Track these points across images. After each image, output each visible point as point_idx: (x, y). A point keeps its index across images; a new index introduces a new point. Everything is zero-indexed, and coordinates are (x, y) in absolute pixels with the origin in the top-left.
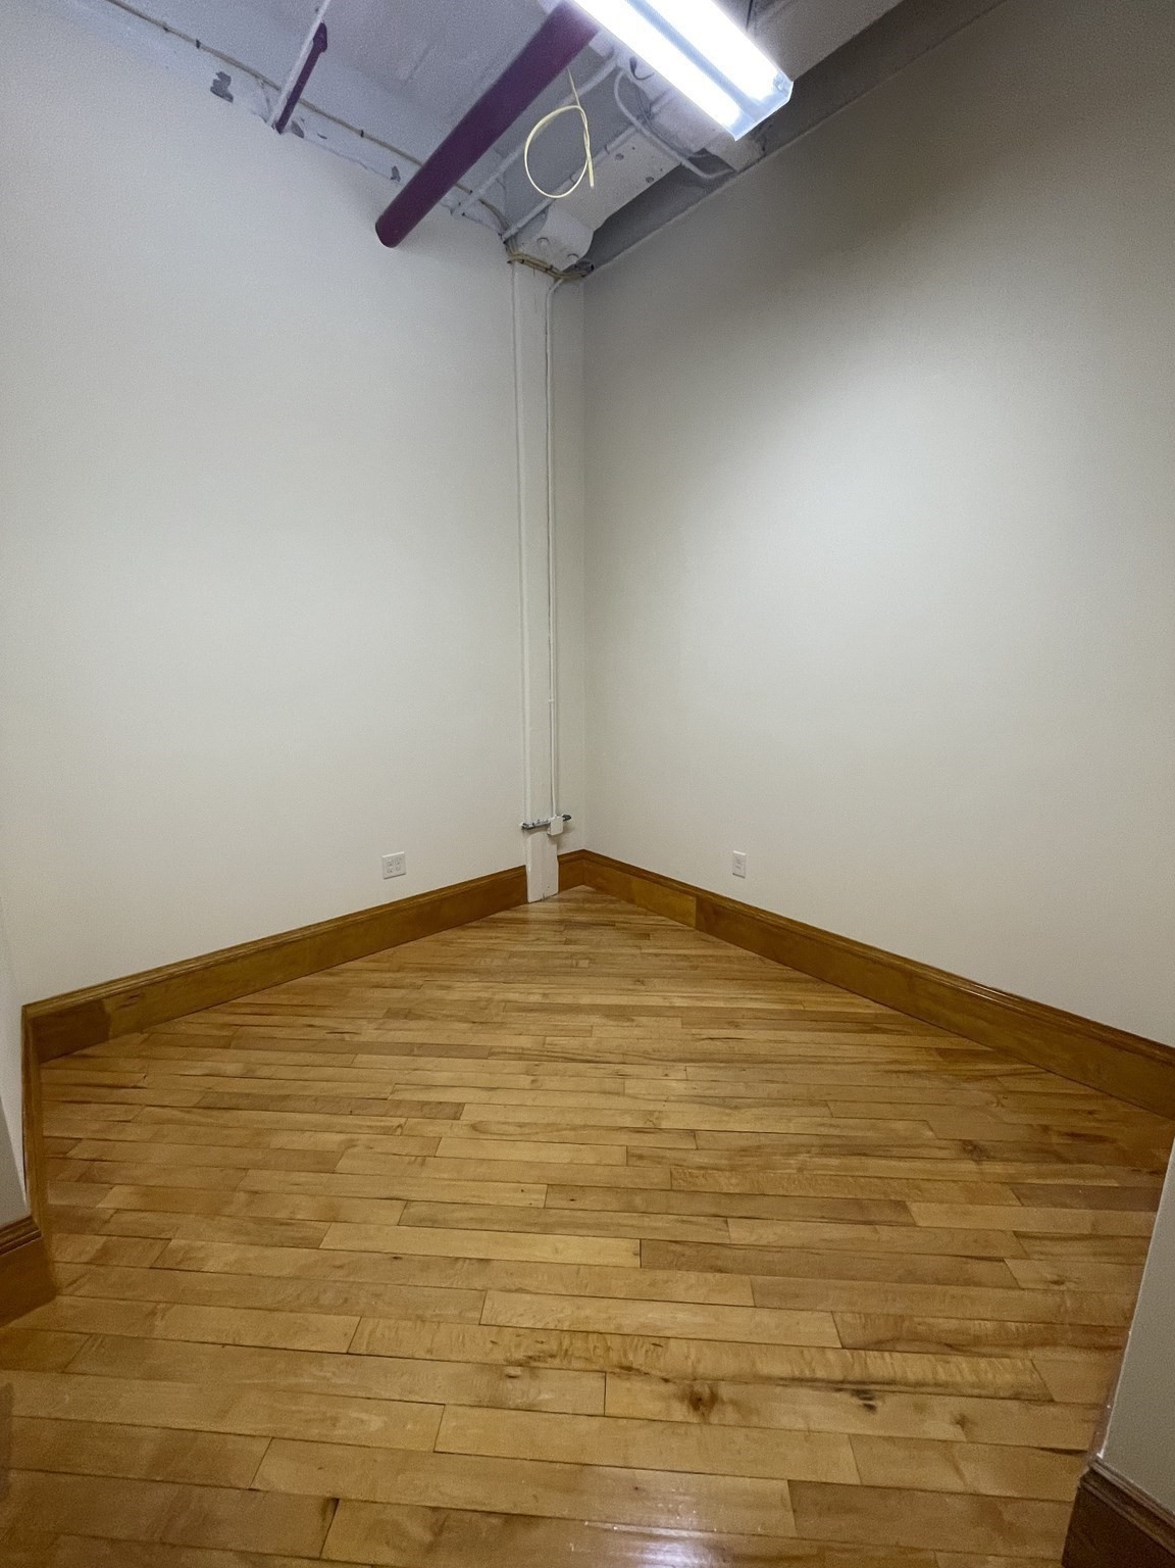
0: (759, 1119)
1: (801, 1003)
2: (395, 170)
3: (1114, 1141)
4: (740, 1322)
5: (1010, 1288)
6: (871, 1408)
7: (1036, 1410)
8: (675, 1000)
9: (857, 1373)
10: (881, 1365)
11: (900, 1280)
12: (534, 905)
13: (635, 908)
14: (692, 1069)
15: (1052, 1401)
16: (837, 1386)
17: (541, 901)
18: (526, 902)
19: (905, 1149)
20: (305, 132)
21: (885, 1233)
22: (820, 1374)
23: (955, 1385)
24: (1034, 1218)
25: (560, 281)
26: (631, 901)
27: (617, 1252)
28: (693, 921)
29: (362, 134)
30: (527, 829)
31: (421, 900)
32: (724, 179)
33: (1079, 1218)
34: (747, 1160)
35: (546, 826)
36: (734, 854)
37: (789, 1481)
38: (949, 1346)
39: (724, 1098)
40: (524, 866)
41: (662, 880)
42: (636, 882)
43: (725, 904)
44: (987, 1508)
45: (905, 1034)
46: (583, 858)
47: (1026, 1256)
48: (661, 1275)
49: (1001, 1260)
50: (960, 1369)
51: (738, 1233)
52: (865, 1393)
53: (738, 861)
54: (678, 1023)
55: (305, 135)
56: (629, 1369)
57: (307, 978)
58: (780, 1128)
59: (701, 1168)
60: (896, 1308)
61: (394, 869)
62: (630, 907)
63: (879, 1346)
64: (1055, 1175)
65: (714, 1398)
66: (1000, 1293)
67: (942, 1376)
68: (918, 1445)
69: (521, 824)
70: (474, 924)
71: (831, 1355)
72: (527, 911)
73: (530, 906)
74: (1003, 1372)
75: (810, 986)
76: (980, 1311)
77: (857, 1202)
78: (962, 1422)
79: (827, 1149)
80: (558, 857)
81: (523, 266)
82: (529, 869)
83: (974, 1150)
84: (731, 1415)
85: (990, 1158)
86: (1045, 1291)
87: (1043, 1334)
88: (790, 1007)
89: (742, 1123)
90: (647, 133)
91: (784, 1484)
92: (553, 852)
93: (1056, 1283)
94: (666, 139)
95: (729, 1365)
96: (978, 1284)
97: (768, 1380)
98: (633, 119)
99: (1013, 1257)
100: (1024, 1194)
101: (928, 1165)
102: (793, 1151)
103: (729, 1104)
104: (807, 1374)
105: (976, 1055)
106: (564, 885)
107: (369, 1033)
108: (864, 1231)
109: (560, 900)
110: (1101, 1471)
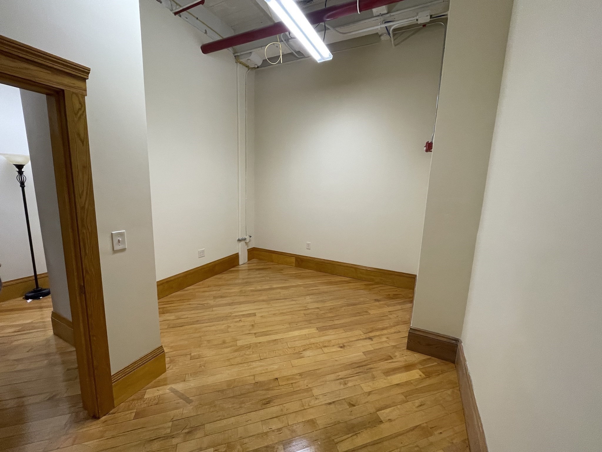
0: (332, 303)
1: (330, 280)
2: (206, 31)
3: (401, 295)
4: (344, 335)
5: (390, 319)
6: (372, 340)
7: (398, 333)
8: (299, 283)
9: (368, 336)
10: (371, 335)
11: (371, 322)
12: (241, 266)
13: (274, 263)
14: (311, 296)
15: (400, 332)
16: (366, 339)
17: (243, 264)
18: (239, 265)
19: (364, 303)
20: (182, 16)
21: (365, 316)
22: (362, 338)
23: (384, 334)
24: (391, 309)
25: (250, 70)
26: (272, 261)
27: (313, 330)
28: (294, 265)
29: (197, 19)
30: (239, 240)
31: (209, 265)
32: (301, 58)
33: (399, 307)
34: (332, 310)
35: (245, 239)
36: (307, 243)
37: (363, 352)
38: (382, 329)
39: (322, 300)
40: (238, 253)
41: (283, 254)
42: (274, 255)
43: (304, 258)
44: (394, 347)
45: (357, 282)
46: (254, 250)
47: (391, 314)
48: (325, 332)
49: (387, 316)
50: (385, 332)
51: (336, 322)
52: (370, 338)
53: (308, 245)
54: (302, 288)
55: (182, 17)
56: (326, 346)
57: (176, 293)
58: (337, 304)
59: (323, 314)
60: (371, 326)
61: (202, 255)
62: (272, 263)
63: (371, 332)
64: (393, 301)
65: (344, 346)
66: (388, 320)
67: (382, 333)
68: (381, 342)
69: (237, 239)
70: (225, 272)
71: (363, 335)
72: (239, 268)
73: (239, 266)
74: (393, 330)
75: (330, 276)
76: (386, 324)
77: (358, 313)
78: (387, 338)
79: (348, 305)
80: (248, 250)
81: (240, 64)
82: (240, 254)
83: (377, 300)
84: (348, 347)
85: (381, 301)
86: (395, 318)
87: (397, 324)
88: (328, 281)
89: (328, 304)
90: (287, 45)
91: (362, 353)
92: (246, 249)
93: (397, 317)
94: (291, 47)
95: (344, 341)
96: (384, 320)
97: (352, 341)
98: (284, 41)
99: (389, 315)
100: (388, 306)
101: (370, 304)
102: (341, 307)
103: (323, 301)
104: (359, 338)
105: (372, 284)
106: (249, 259)
107: (212, 302)
108: (362, 317)
109: (248, 264)
110: (412, 328)
